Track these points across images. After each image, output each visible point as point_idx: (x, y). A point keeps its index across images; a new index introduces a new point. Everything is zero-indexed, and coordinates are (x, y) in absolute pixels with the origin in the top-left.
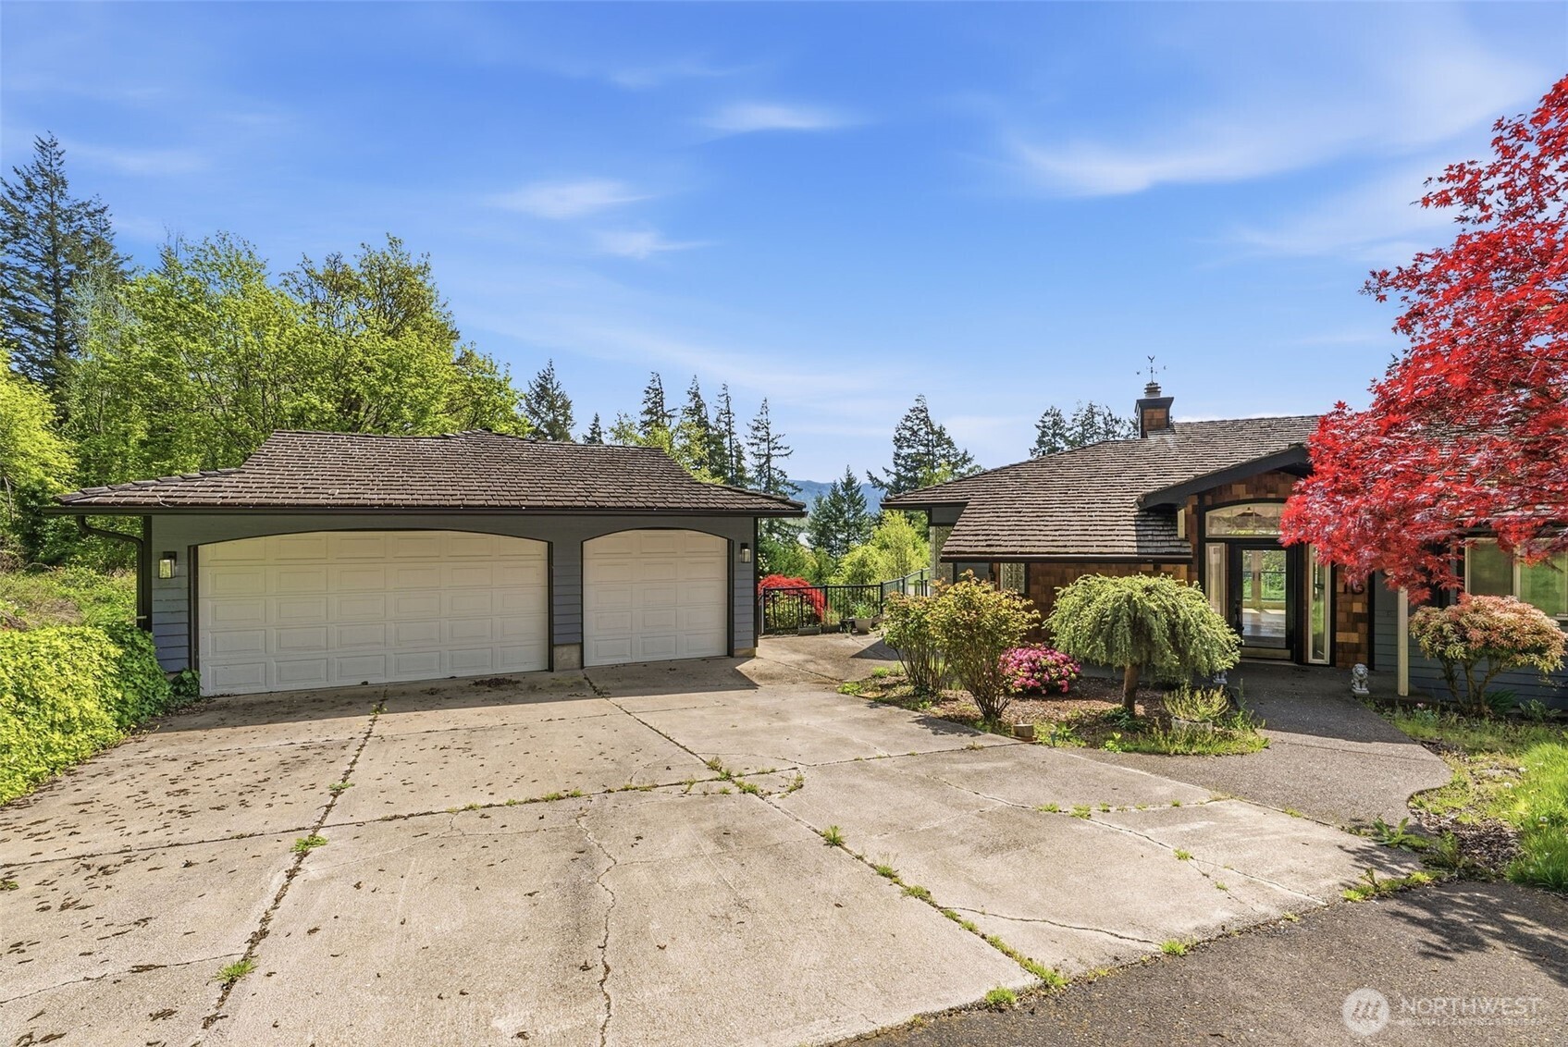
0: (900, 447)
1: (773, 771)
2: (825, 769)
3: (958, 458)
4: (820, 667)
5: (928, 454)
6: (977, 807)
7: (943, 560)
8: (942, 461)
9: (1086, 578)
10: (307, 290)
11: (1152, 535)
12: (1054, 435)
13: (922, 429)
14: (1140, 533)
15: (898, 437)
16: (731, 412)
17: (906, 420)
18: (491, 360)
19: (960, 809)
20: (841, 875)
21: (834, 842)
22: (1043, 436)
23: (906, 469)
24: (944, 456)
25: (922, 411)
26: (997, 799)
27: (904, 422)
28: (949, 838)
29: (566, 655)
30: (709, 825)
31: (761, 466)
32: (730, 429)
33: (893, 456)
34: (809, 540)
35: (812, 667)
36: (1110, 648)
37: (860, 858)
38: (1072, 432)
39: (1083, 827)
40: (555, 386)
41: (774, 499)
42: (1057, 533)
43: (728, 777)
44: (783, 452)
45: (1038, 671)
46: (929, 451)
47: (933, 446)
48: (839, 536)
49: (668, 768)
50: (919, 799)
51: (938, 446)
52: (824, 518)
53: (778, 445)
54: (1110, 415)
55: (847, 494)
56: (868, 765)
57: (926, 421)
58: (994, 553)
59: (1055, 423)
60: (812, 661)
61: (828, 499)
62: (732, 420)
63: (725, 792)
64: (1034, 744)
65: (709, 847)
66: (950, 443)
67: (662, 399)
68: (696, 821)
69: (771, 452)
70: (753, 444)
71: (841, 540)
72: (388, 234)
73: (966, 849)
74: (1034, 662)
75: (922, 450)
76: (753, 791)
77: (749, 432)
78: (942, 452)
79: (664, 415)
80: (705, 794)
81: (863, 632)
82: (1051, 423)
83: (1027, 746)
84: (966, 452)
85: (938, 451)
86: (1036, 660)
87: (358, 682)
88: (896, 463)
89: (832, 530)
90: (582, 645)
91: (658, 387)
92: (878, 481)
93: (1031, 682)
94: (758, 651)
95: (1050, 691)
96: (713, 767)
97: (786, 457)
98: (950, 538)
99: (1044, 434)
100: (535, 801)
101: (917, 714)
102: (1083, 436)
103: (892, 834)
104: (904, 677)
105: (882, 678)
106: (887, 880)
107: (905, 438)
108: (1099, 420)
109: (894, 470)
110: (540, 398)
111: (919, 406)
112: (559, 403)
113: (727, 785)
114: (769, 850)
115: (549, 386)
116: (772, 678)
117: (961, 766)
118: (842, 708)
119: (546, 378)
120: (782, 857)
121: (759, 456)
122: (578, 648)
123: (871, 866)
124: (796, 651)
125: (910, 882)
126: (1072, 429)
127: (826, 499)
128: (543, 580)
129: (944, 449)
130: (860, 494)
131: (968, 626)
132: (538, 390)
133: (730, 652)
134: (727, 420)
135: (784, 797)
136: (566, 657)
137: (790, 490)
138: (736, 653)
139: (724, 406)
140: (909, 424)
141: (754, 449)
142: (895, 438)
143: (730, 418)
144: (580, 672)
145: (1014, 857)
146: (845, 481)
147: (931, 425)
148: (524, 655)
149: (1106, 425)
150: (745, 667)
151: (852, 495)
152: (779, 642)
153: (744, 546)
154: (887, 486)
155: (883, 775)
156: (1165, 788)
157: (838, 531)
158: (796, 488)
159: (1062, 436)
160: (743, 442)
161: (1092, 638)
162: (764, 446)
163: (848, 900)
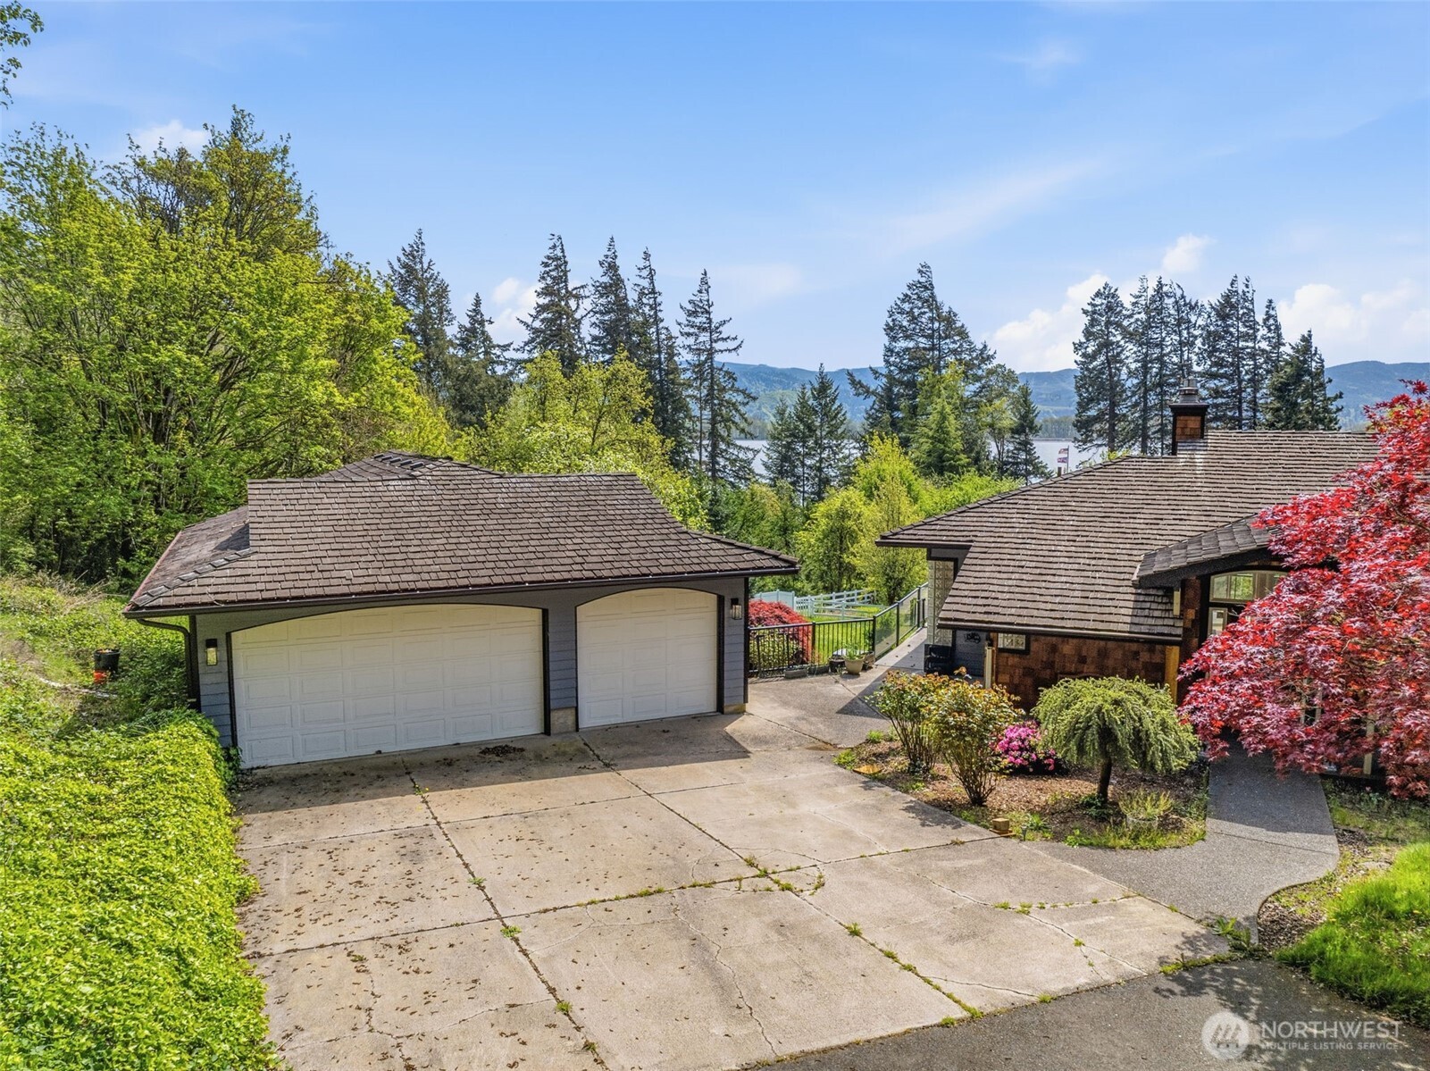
0: (894, 339)
1: (799, 868)
2: (838, 866)
3: (974, 355)
4: (812, 728)
5: (933, 348)
6: (953, 904)
7: (940, 627)
8: (951, 359)
9: (1067, 682)
10: (134, 184)
11: (1149, 609)
12: (1108, 323)
13: (925, 313)
14: (1139, 605)
15: (891, 324)
16: (657, 290)
17: (903, 301)
18: (368, 271)
19: (939, 906)
20: (862, 957)
21: (855, 933)
22: (1092, 325)
23: (901, 370)
24: (954, 352)
25: (926, 288)
26: (967, 897)
27: (899, 302)
28: (931, 930)
29: (560, 719)
30: (768, 919)
31: (701, 365)
32: (656, 313)
33: (882, 351)
34: (767, 467)
35: (805, 727)
36: (1081, 750)
37: (873, 945)
38: (1132, 320)
39: (1022, 921)
40: (425, 266)
41: (766, 554)
42: (1057, 600)
43: (765, 874)
44: (732, 345)
45: (1027, 750)
46: (933, 345)
47: (940, 337)
48: (808, 462)
49: (716, 865)
50: (911, 897)
51: (946, 338)
52: (787, 437)
53: (724, 335)
54: (1183, 297)
55: (820, 404)
56: (872, 862)
57: (931, 302)
58: (991, 622)
59: (1110, 308)
60: (803, 719)
61: (793, 411)
62: (658, 300)
63: (768, 890)
64: (1007, 837)
65: (775, 937)
66: (963, 333)
67: (566, 273)
68: (758, 915)
69: (714, 345)
70: (688, 334)
71: (810, 467)
72: (234, 106)
73: (940, 938)
74: (1023, 741)
75: (924, 343)
76: (790, 889)
77: (683, 318)
78: (952, 346)
79: (569, 294)
80: (755, 891)
81: (853, 674)
82: (1104, 306)
83: (1001, 841)
84: (985, 347)
85: (947, 345)
86: (1025, 739)
87: (371, 751)
88: (887, 362)
89: (799, 454)
90: (577, 709)
91: (560, 254)
92: (862, 386)
93: (1019, 761)
94: (748, 707)
95: (1037, 769)
96: (751, 864)
97: (734, 353)
98: (948, 600)
99: (1093, 322)
100: (632, 896)
101: (910, 798)
102: (1148, 326)
103: (893, 927)
104: (897, 744)
105: (876, 743)
106: (891, 960)
107: (901, 327)
108: (1169, 302)
109: (885, 371)
110: (405, 284)
111: (923, 280)
112: (432, 290)
113: (766, 882)
114: (815, 939)
115: (418, 267)
116: (767, 743)
117: (945, 864)
118: (842, 790)
119: (414, 253)
120: (824, 943)
121: (698, 351)
122: (573, 711)
123: (880, 950)
124: (785, 704)
125: (904, 961)
126: (1131, 316)
127: (790, 410)
128: (538, 646)
129: (954, 342)
130: (837, 403)
131: (959, 728)
132: (403, 271)
133: (720, 708)
134: (651, 301)
135: (813, 894)
136: (561, 720)
137: (740, 398)
138: (725, 710)
139: (645, 283)
140: (907, 306)
141: (691, 341)
142: (887, 325)
143: (655, 298)
144: (576, 736)
145: (971, 944)
146: (817, 386)
147: (938, 308)
148: (520, 720)
149: (1178, 311)
150: (735, 727)
151: (826, 405)
152: (765, 690)
153: (735, 602)
154: (874, 393)
155: (884, 874)
156: (1095, 885)
157: (807, 455)
158: (749, 396)
159: (1119, 325)
160: (675, 331)
161: (1068, 739)
162: (704, 337)
163: (868, 971)
